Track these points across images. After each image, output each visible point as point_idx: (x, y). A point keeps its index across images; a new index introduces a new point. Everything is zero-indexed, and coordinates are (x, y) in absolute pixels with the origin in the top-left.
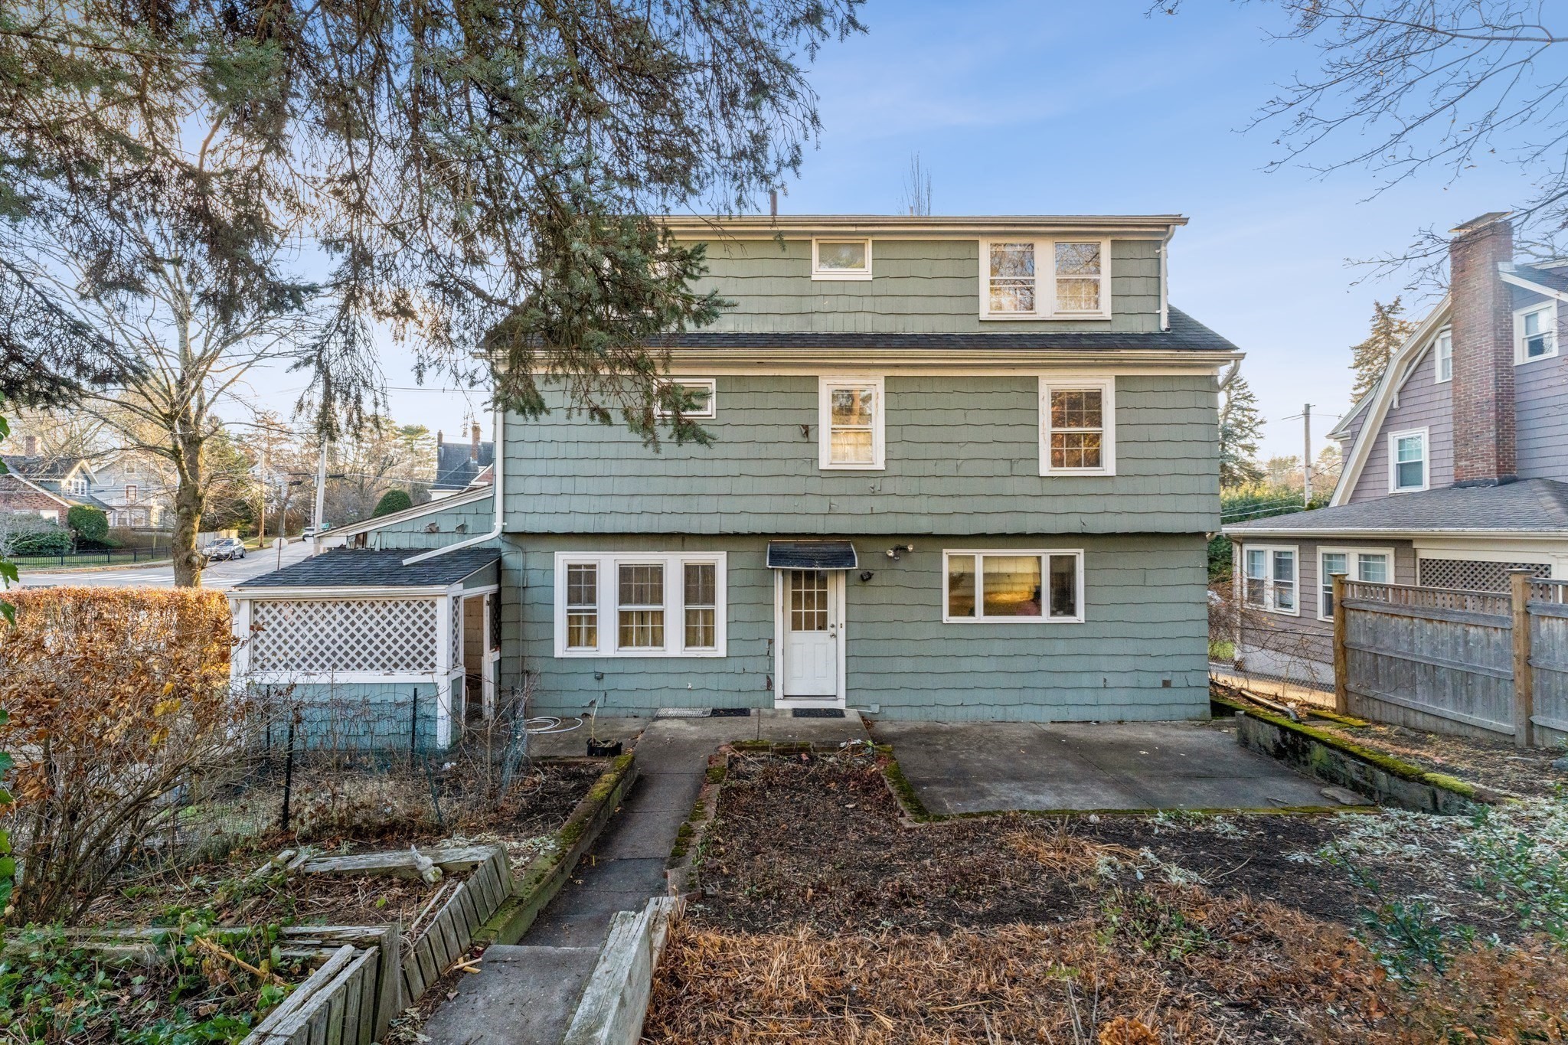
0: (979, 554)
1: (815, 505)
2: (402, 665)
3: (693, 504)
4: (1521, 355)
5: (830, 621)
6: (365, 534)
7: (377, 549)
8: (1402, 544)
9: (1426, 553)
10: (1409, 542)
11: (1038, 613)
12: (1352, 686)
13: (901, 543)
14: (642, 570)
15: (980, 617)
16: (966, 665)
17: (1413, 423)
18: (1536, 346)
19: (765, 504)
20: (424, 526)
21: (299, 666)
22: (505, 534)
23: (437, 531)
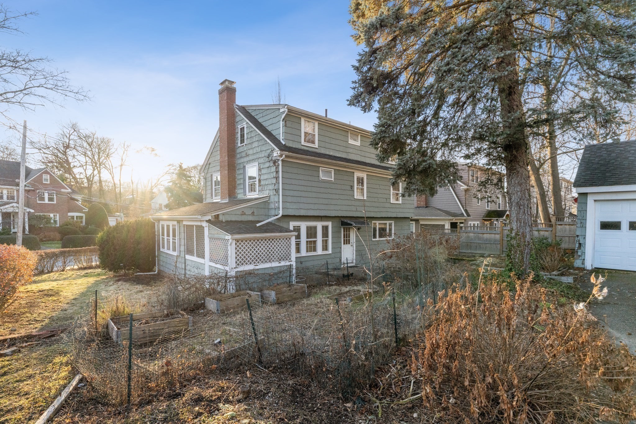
0: (377, 222)
1: (354, 208)
2: (282, 260)
5: (351, 242)
6: (218, 215)
7: (224, 221)
9: (422, 222)
10: (418, 220)
11: (386, 237)
14: (311, 228)
15: (378, 239)
20: (240, 213)
21: (251, 263)
22: (283, 216)
23: (245, 214)
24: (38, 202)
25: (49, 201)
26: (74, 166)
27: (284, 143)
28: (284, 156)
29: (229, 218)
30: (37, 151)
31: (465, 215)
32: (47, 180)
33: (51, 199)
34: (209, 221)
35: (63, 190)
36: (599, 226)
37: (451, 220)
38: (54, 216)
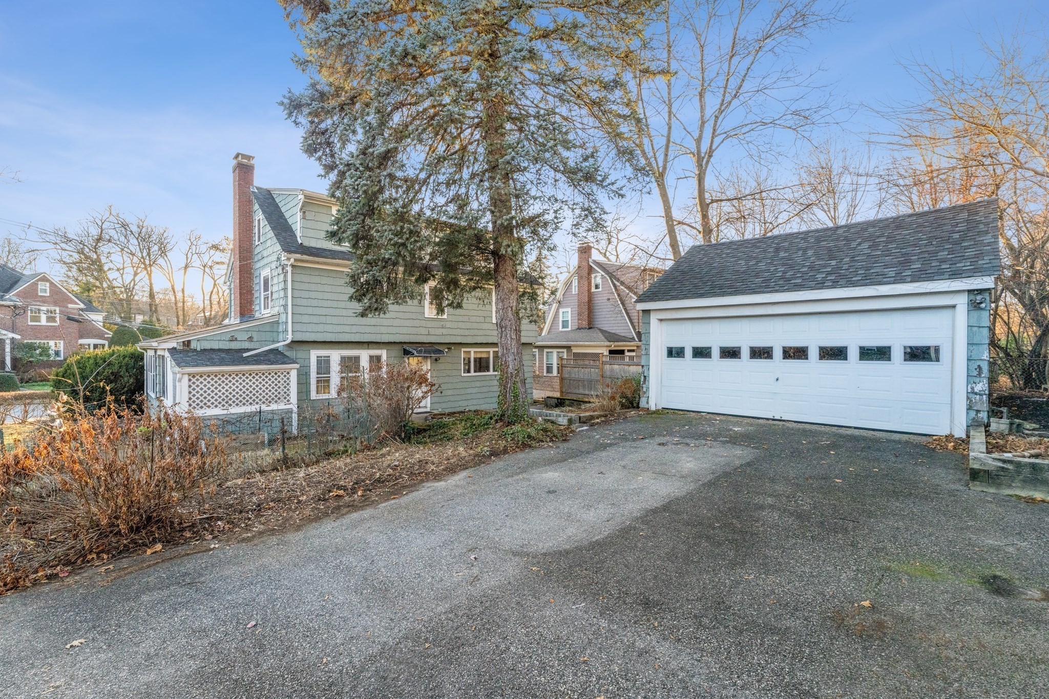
0: (472, 350)
1: (424, 331)
2: (273, 402)
3: (377, 330)
4: (593, 290)
6: (189, 342)
7: (199, 349)
8: (568, 348)
9: (575, 350)
10: (570, 347)
11: (488, 370)
12: (564, 390)
13: (449, 346)
14: (350, 358)
15: (472, 373)
16: (469, 391)
17: (567, 306)
18: (597, 287)
19: (405, 330)
20: (228, 337)
21: (216, 406)
22: (293, 342)
23: (236, 340)
24: (30, 323)
25: (47, 321)
26: (110, 269)
27: (300, 242)
28: (292, 260)
29: (208, 345)
30: (53, 246)
31: (637, 339)
32: (45, 291)
33: (51, 319)
34: (173, 351)
35: (70, 306)
36: (665, 352)
37: (607, 346)
38: (56, 344)
